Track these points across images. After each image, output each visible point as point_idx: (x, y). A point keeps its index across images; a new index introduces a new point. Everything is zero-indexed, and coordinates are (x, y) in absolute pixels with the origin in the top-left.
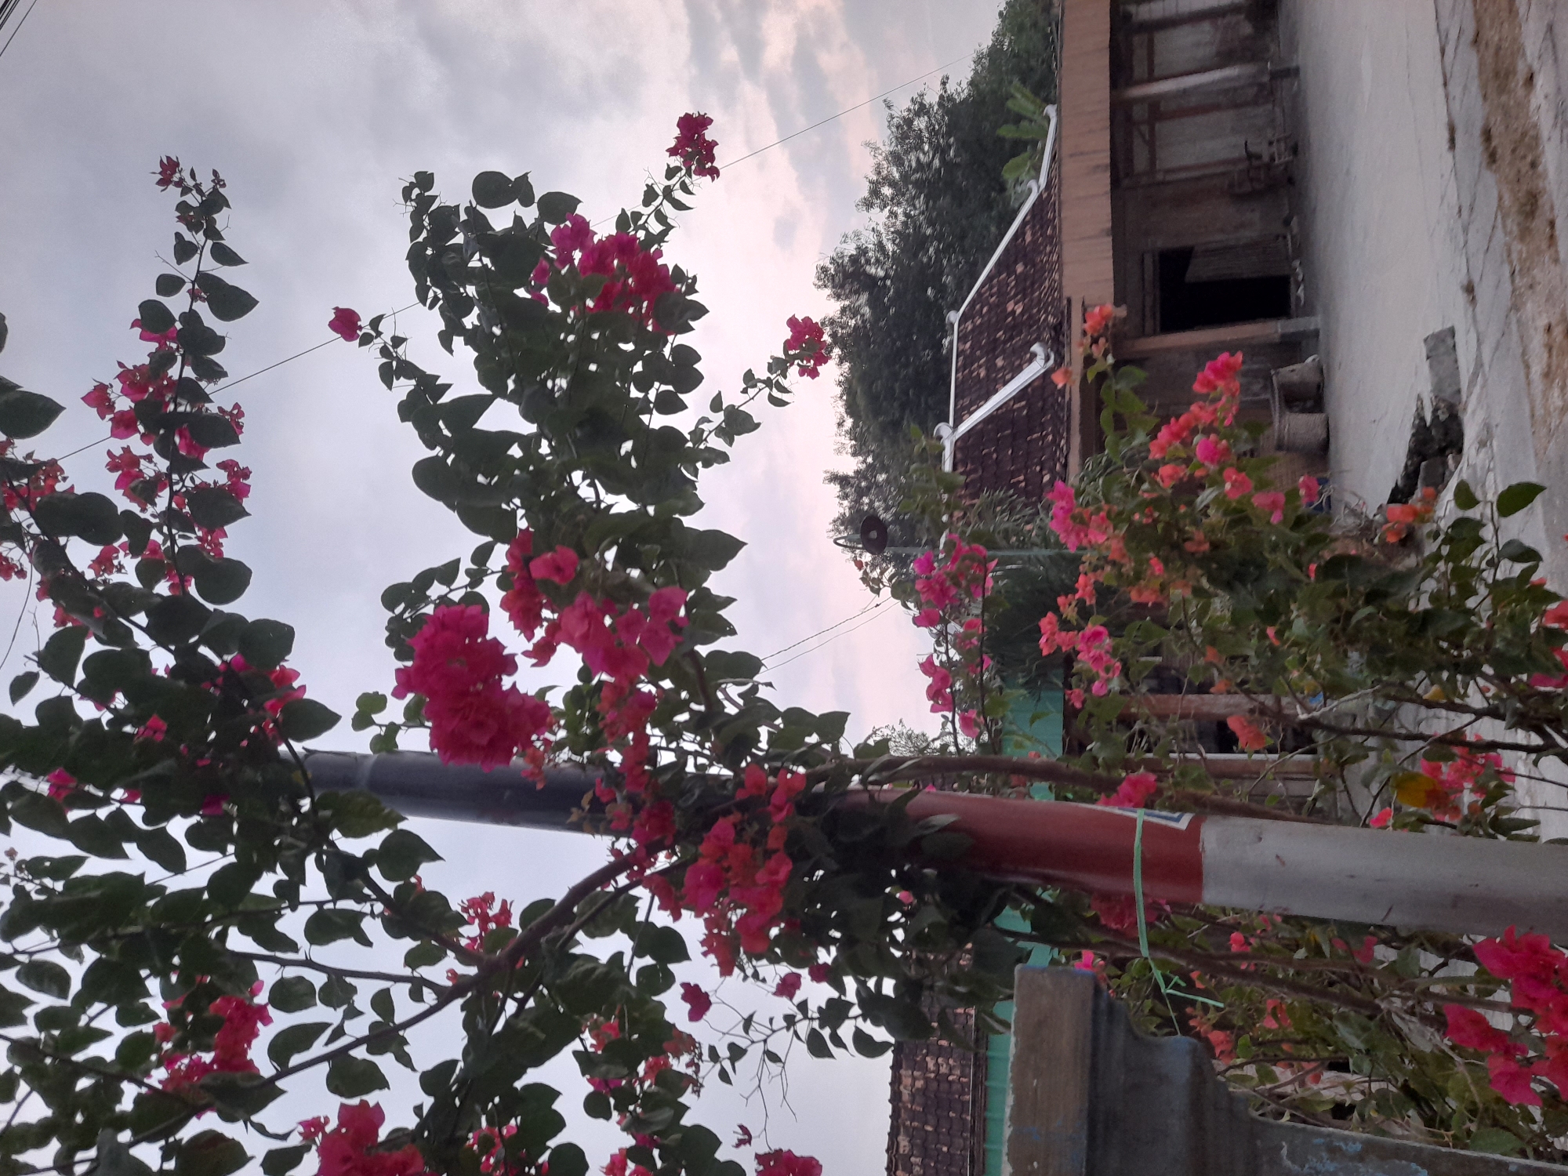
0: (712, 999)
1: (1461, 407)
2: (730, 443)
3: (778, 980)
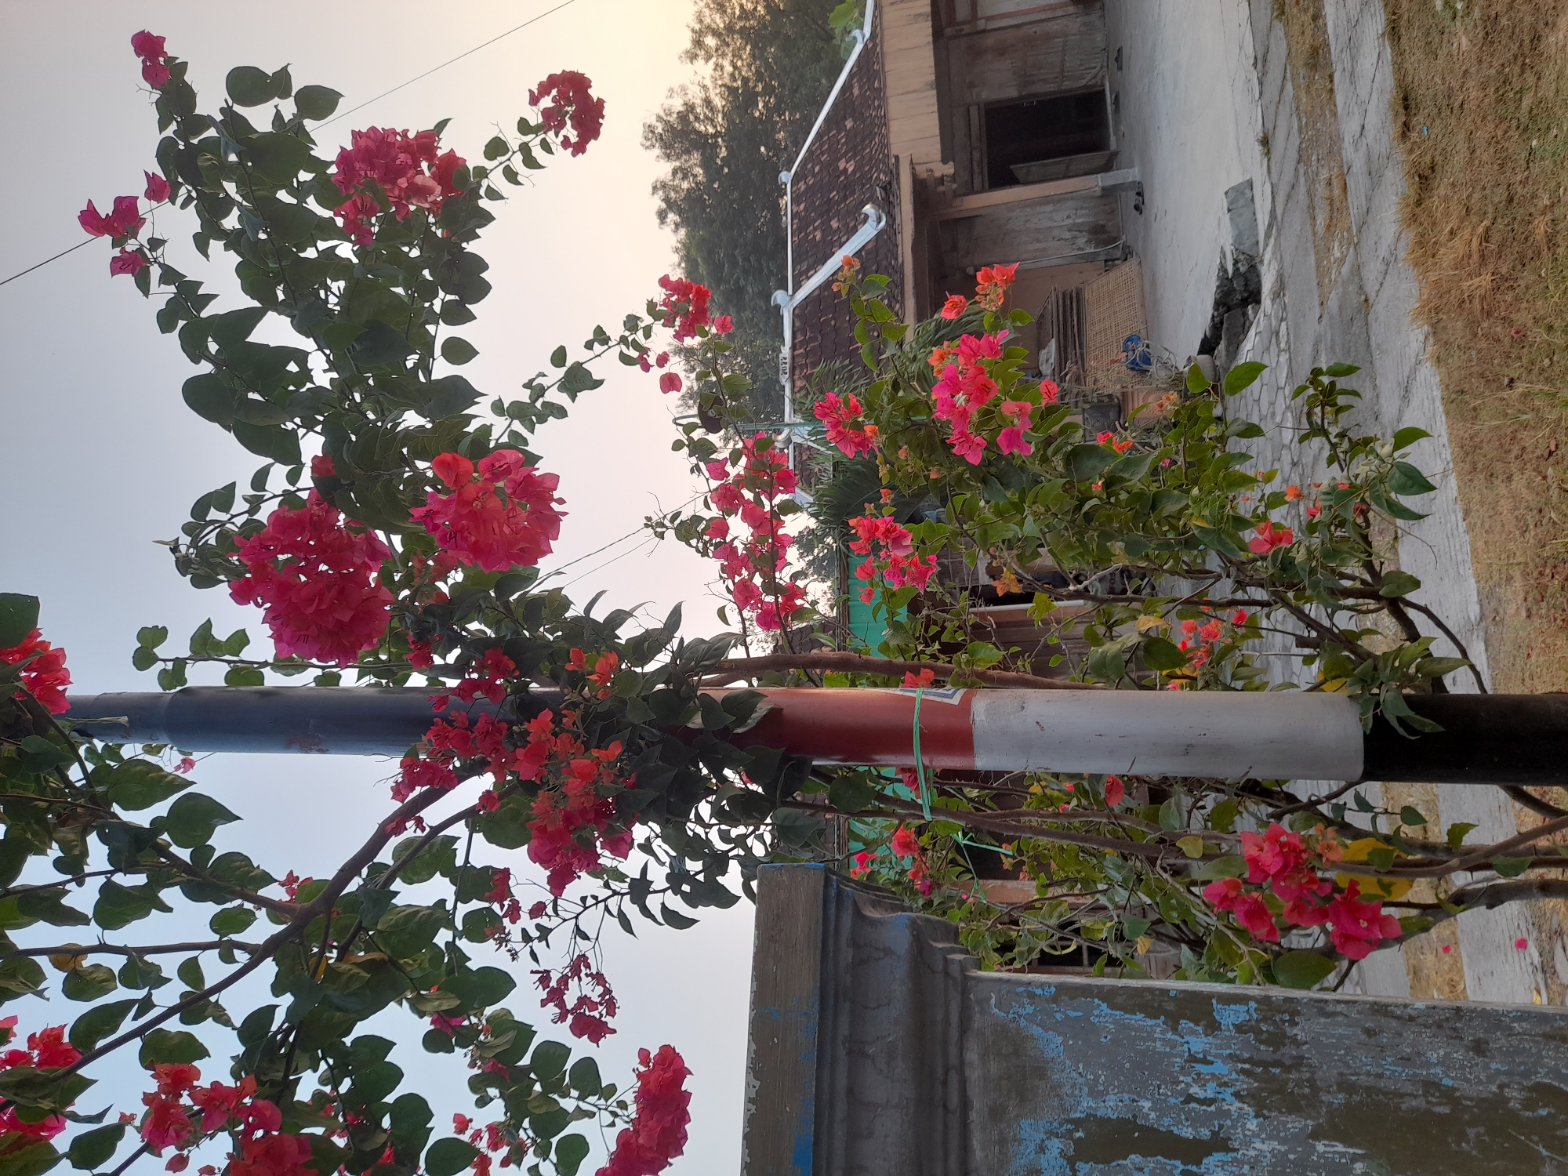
1: (1257, 260)
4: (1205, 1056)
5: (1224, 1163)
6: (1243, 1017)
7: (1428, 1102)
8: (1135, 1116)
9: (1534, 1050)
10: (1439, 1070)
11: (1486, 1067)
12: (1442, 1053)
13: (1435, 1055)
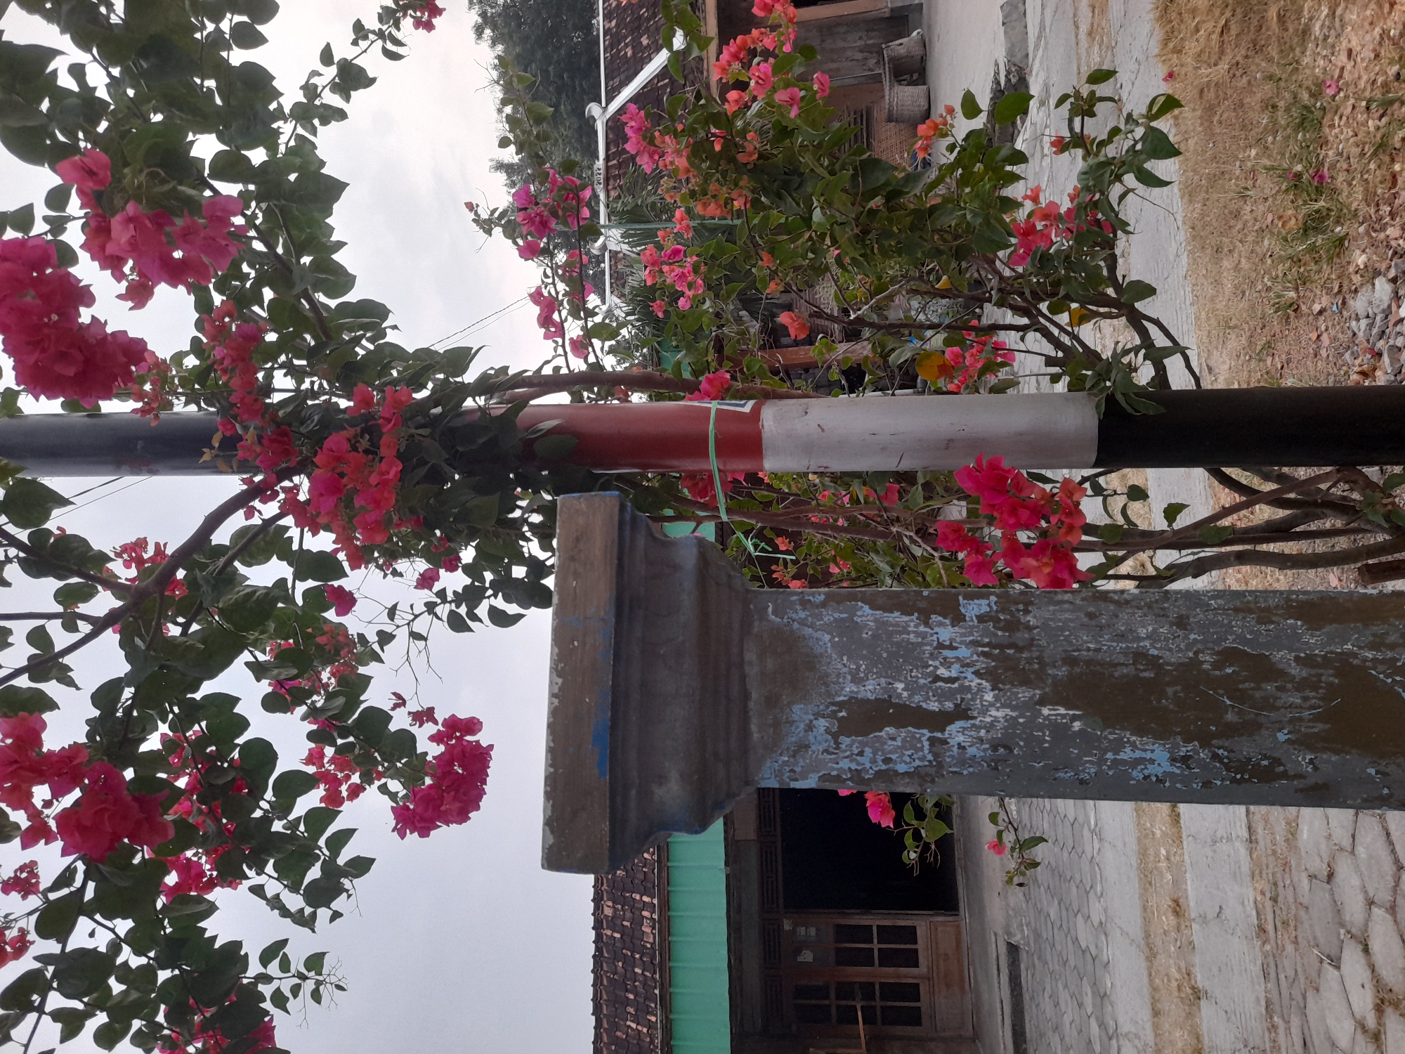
0: (355, 596)
1: (1027, 71)
2: (347, 98)
3: (417, 576)
4: (951, 643)
5: (965, 729)
6: (985, 609)
7: (1136, 669)
8: (890, 697)
9: (1225, 621)
10: (1147, 643)
11: (1186, 637)
12: (1150, 629)
13: (1145, 631)
